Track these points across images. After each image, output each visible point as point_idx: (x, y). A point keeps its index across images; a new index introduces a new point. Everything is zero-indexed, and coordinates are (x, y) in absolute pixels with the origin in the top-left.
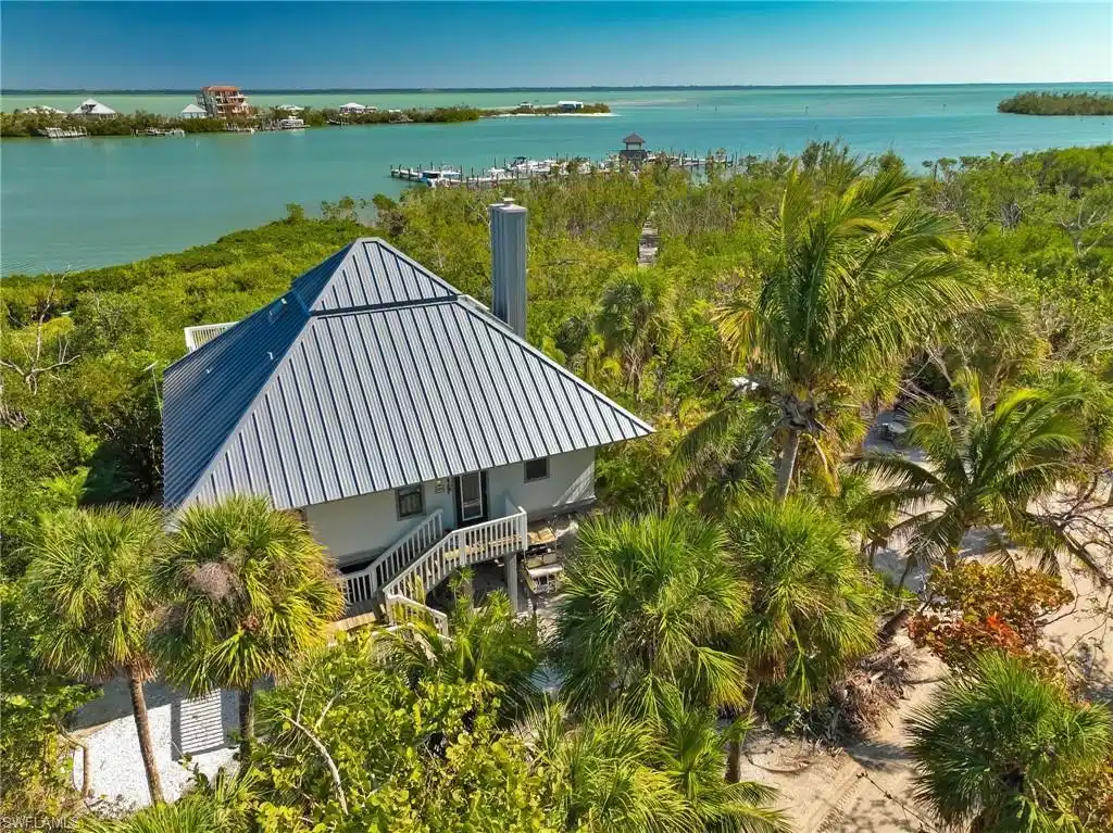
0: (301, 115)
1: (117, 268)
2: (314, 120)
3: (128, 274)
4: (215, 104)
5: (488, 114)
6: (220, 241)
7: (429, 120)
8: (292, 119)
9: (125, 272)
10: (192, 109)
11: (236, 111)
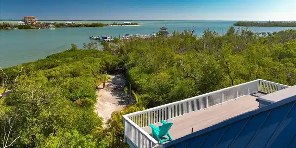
0: (54, 24)
1: (11, 68)
2: (58, 26)
3: (15, 70)
4: (27, 21)
5: (106, 25)
6: (48, 57)
7: (91, 26)
8: (51, 25)
9: (14, 70)
10: (21, 23)
11: (34, 23)
